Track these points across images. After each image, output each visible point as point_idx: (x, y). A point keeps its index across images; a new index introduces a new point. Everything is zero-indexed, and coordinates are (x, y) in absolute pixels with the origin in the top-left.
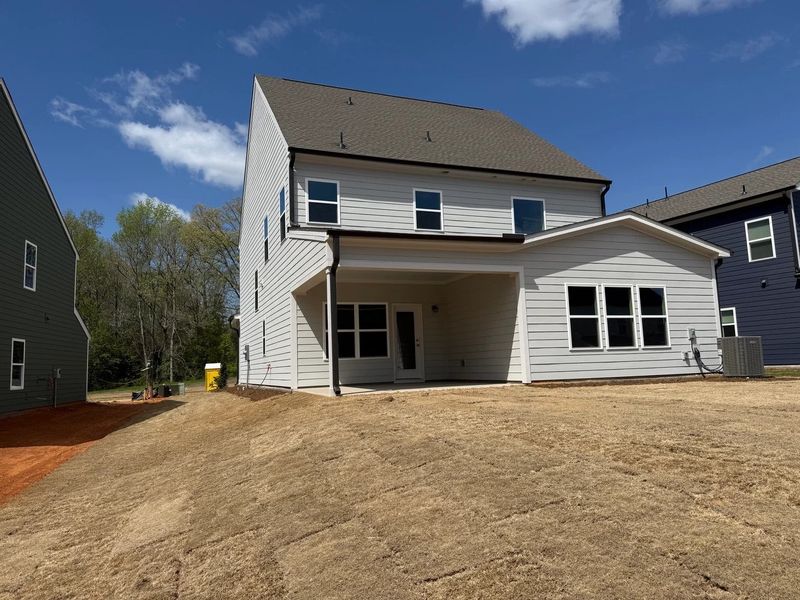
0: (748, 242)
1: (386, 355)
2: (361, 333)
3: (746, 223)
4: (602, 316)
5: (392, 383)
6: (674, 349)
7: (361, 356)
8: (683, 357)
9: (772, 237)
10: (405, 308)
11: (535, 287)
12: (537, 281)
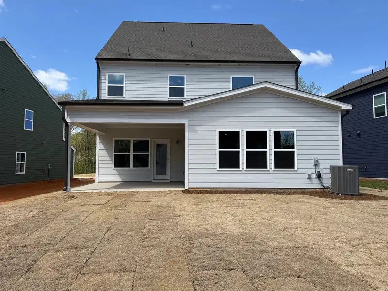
0: (374, 107)
1: (148, 167)
2: (134, 155)
3: (374, 96)
4: (242, 150)
5: (151, 182)
6: (300, 171)
7: (133, 167)
8: (307, 177)
9: (385, 104)
10: (160, 141)
12: (197, 128)
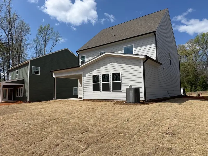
4: (101, 83)
11: (85, 76)
12: (86, 75)
